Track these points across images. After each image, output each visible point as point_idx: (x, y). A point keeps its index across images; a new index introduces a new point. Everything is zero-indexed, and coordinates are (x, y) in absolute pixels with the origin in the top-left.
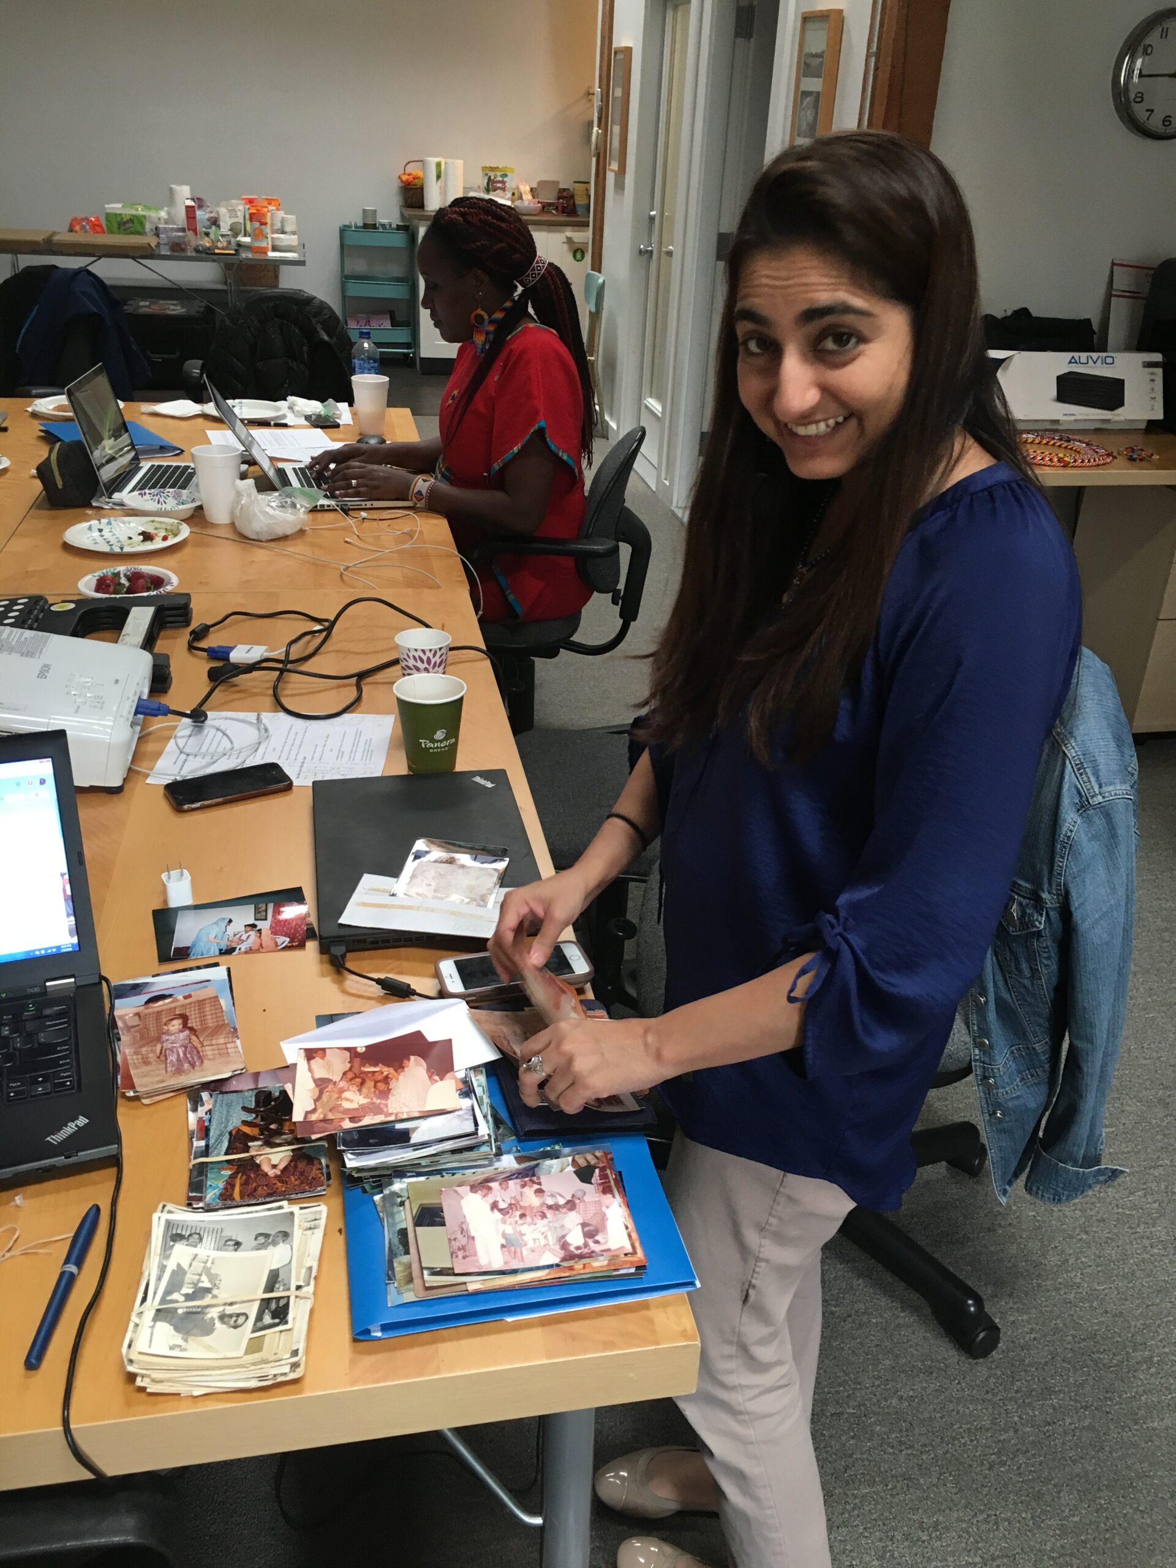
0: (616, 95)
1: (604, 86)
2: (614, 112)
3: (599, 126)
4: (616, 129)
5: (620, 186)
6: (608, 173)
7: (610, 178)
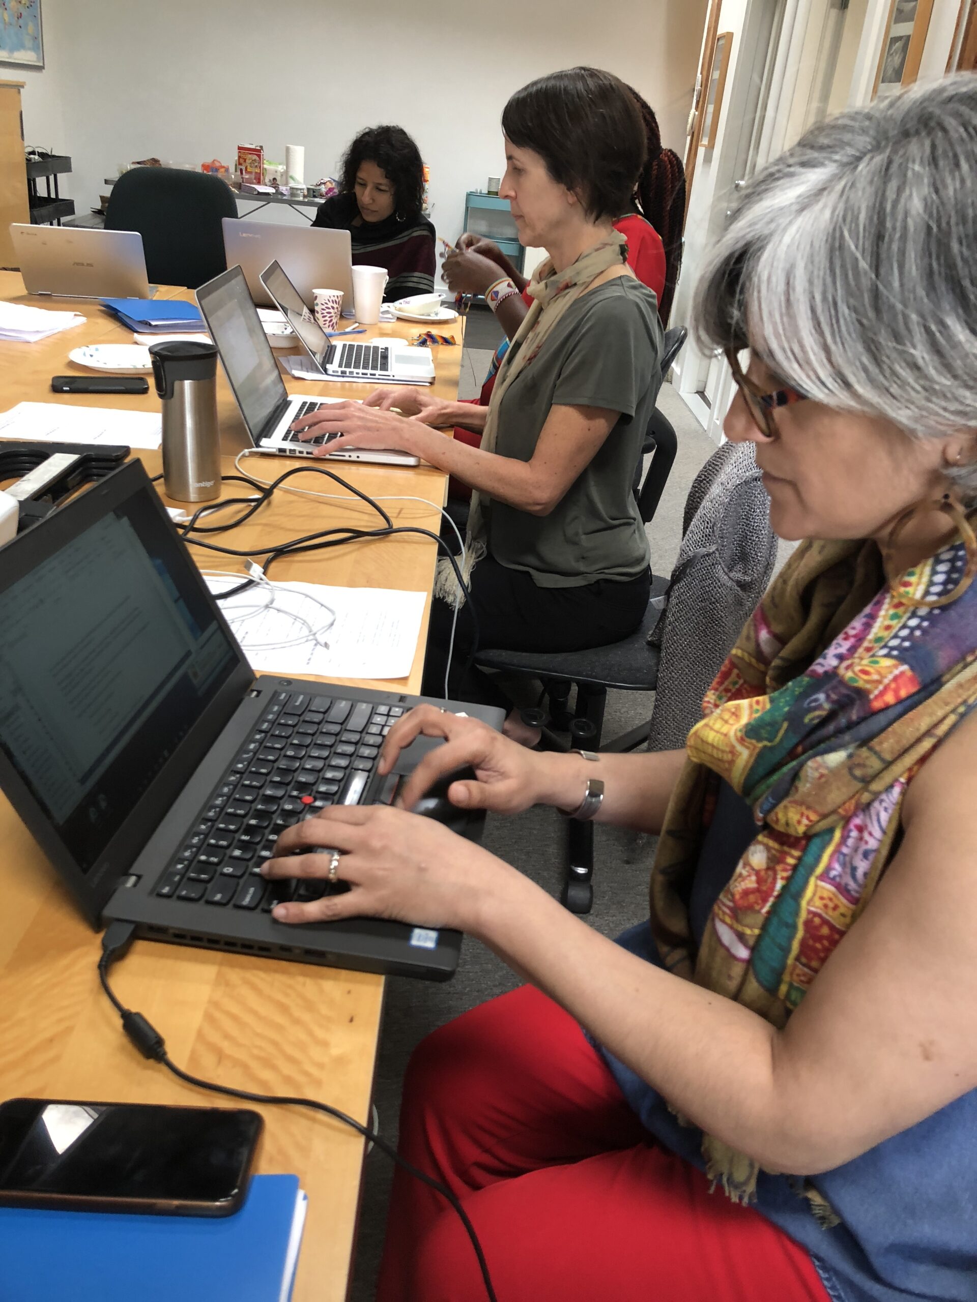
0: (714, 78)
1: (705, 73)
2: (711, 94)
3: (697, 108)
4: (711, 109)
5: (708, 159)
6: (700, 148)
7: (701, 151)
